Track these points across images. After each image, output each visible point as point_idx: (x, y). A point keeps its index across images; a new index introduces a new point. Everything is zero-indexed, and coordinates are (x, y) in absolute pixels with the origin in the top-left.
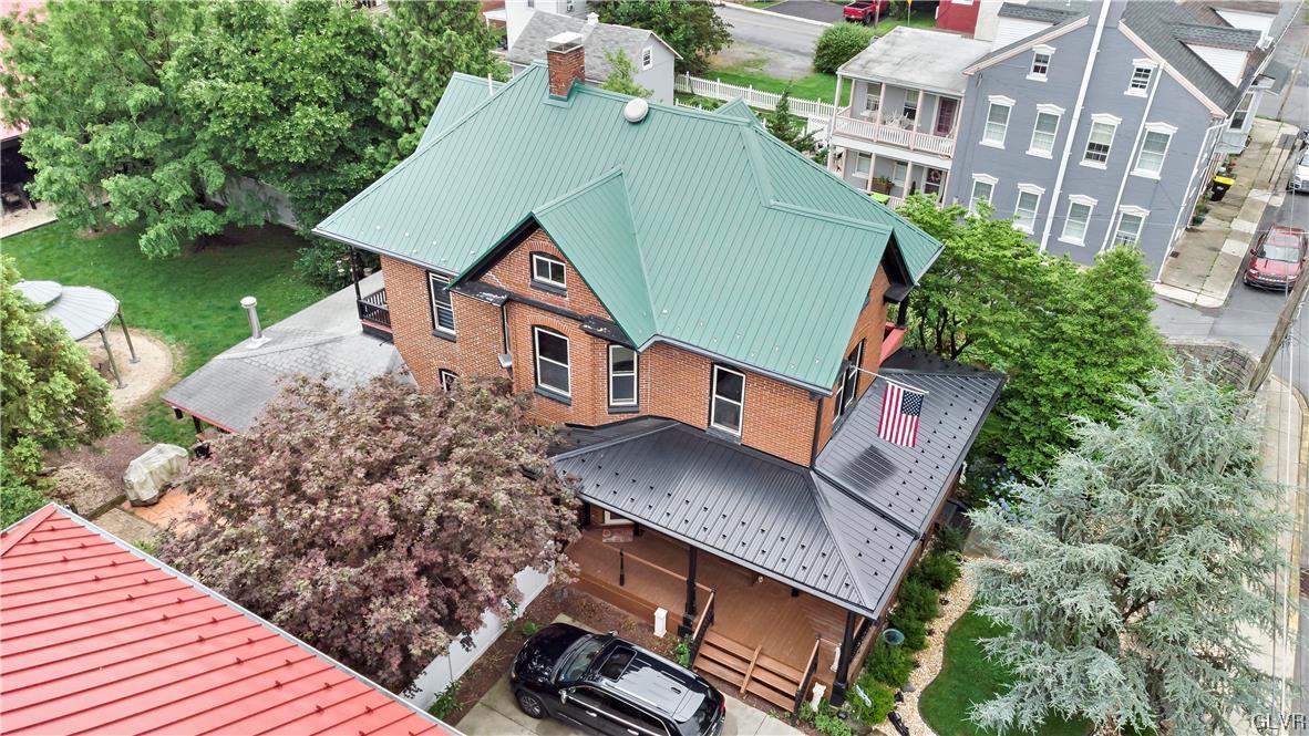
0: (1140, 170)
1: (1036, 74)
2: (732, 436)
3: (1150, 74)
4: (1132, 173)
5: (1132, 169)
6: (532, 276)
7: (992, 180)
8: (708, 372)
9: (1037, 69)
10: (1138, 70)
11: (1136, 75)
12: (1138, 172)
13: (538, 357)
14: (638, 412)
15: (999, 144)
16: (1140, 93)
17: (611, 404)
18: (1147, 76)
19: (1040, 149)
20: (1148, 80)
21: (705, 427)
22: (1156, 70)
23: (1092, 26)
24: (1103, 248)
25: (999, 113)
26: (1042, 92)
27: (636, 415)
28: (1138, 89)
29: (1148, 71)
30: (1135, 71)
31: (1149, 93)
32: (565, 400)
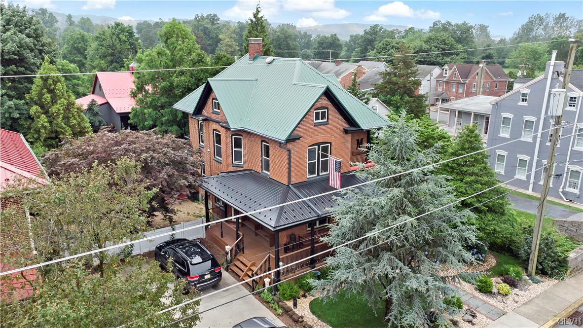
0: (577, 147)
1: (523, 102)
2: (268, 174)
3: (577, 99)
4: (573, 149)
5: (573, 146)
6: (213, 109)
7: (504, 153)
8: (260, 145)
9: (523, 100)
10: (571, 98)
11: (570, 100)
12: (576, 148)
13: (215, 144)
14: (243, 167)
15: (507, 136)
16: (573, 109)
17: (234, 163)
18: (575, 101)
19: (527, 138)
20: (576, 102)
21: (260, 172)
22: (579, 97)
23: (546, 79)
24: (561, 187)
25: (506, 121)
26: (526, 111)
27: (242, 169)
28: (572, 107)
29: (575, 98)
30: (569, 98)
31: (577, 108)
32: (220, 161)
